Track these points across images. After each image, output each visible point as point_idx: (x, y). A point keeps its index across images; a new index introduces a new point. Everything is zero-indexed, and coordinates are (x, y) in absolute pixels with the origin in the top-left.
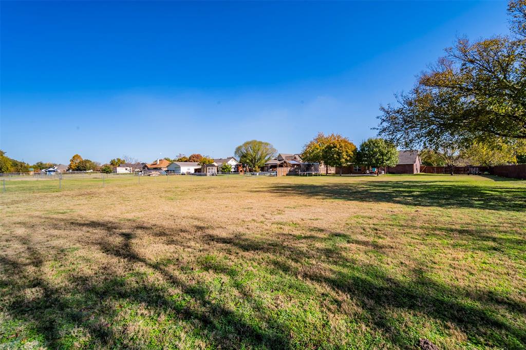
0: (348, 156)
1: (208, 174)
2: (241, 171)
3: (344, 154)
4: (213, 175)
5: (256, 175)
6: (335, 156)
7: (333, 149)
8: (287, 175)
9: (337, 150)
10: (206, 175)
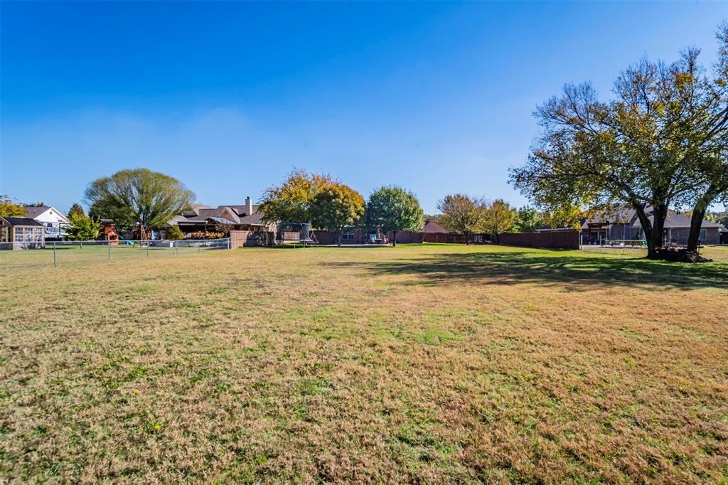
0: (358, 213)
1: (16, 244)
2: (113, 238)
3: (352, 209)
4: (32, 247)
5: (168, 245)
6: (338, 212)
7: (333, 200)
8: (245, 246)
9: (341, 202)
10: (9, 247)
